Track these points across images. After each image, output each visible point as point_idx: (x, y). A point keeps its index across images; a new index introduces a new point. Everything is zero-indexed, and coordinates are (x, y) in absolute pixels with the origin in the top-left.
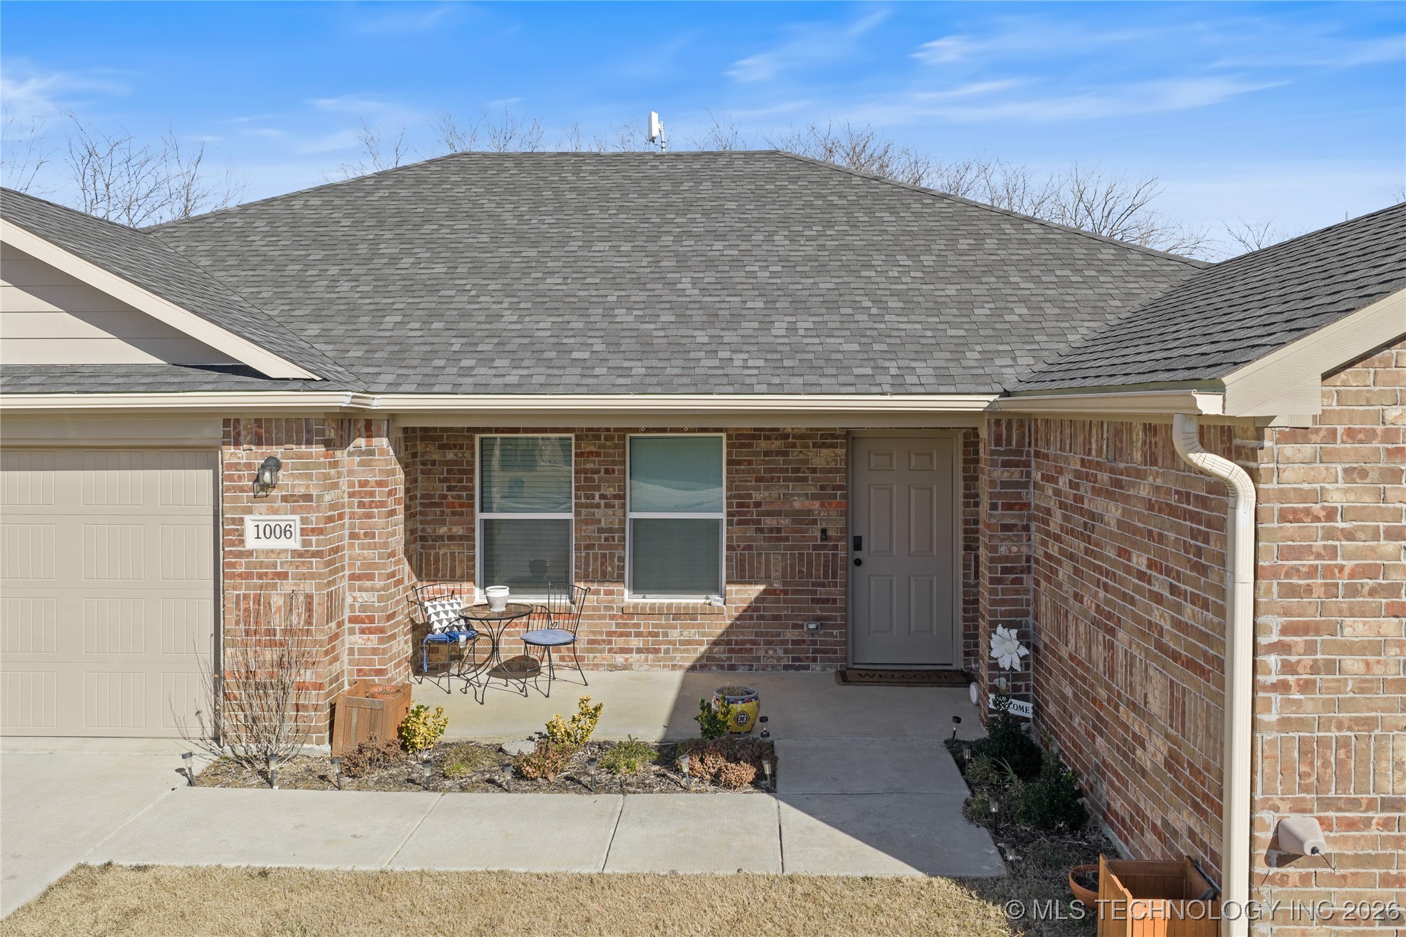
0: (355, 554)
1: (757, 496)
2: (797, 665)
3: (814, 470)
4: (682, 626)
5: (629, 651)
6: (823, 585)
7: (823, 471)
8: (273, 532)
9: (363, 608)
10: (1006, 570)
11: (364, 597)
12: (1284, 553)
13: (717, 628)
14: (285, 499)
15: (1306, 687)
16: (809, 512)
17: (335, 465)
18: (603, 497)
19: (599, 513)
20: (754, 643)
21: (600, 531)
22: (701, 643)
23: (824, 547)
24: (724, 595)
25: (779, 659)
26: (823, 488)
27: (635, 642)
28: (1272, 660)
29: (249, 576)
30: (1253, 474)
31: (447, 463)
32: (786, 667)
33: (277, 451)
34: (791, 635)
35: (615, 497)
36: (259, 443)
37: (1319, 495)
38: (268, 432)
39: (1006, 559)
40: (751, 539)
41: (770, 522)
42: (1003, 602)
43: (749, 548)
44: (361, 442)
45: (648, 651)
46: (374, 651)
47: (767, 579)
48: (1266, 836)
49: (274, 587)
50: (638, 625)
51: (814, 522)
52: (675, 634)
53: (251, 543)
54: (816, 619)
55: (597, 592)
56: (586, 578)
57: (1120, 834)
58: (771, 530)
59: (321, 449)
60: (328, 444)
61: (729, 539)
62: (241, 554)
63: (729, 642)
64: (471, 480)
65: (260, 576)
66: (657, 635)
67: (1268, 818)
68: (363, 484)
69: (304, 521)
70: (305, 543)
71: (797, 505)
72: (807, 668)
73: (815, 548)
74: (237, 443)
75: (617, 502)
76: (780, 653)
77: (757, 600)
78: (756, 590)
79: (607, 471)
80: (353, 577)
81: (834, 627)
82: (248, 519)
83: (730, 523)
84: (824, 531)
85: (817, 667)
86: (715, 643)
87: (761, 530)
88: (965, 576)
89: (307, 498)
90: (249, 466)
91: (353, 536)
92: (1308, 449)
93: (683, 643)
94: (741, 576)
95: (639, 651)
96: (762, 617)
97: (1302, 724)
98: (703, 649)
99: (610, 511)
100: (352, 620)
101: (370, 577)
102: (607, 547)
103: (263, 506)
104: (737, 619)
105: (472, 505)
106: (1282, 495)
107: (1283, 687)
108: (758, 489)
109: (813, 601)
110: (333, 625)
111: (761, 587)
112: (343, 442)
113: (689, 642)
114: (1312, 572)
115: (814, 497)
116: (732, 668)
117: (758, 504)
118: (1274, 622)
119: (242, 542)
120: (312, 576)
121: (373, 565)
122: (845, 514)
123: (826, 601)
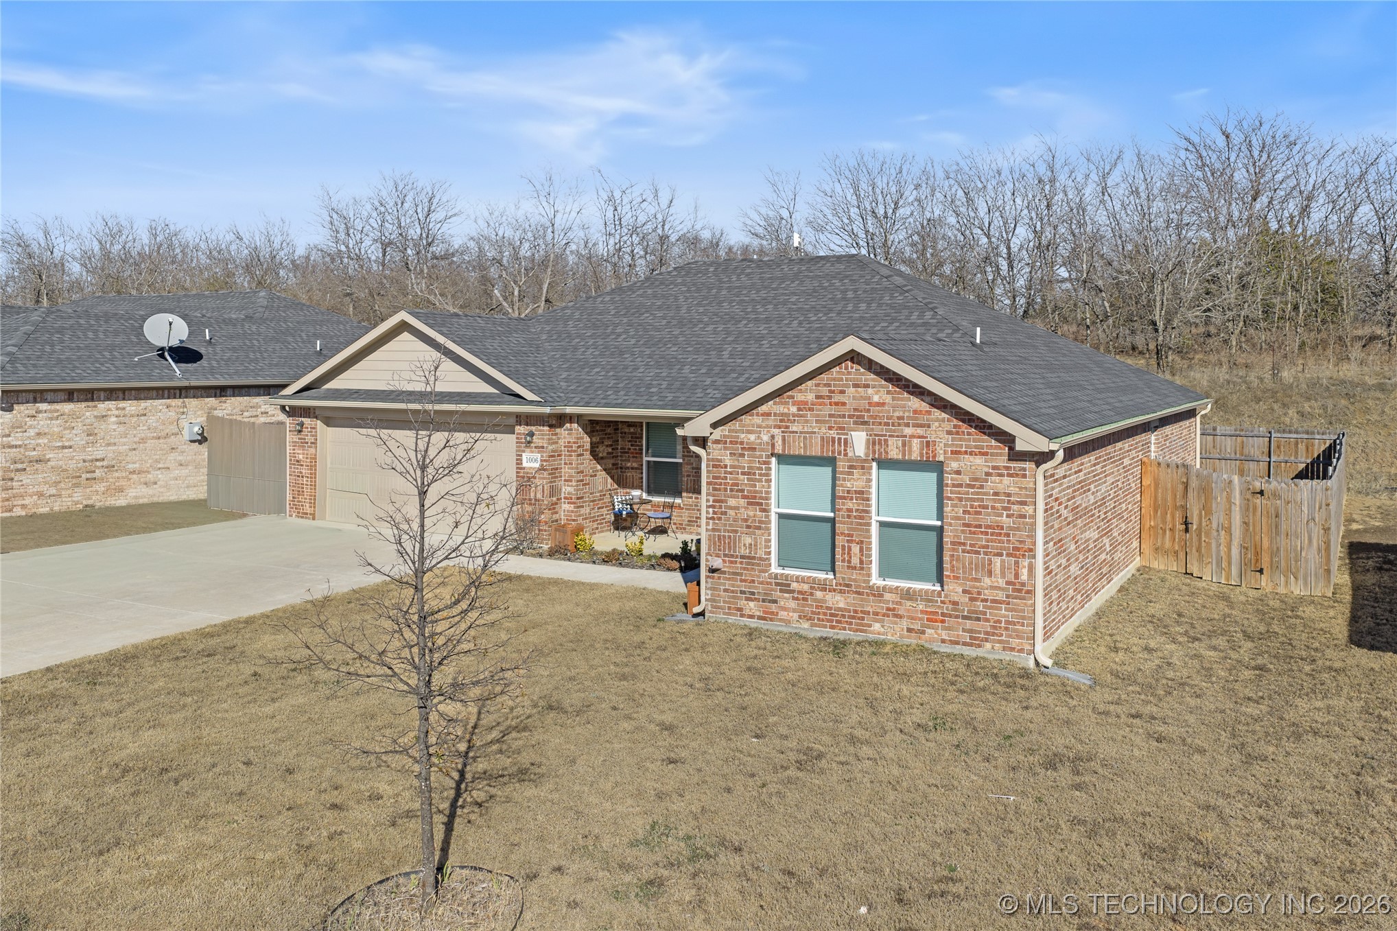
0: (566, 471)
8: (531, 460)
9: (569, 493)
11: (569, 489)
12: (714, 477)
14: (536, 447)
15: (719, 519)
17: (556, 434)
28: (711, 510)
29: (524, 477)
30: (706, 453)
31: (631, 433)
33: (533, 428)
36: (527, 425)
37: (723, 460)
38: (530, 421)
44: (568, 425)
46: (572, 512)
48: (709, 564)
49: (532, 482)
53: (526, 464)
55: (691, 498)
56: (688, 492)
59: (547, 428)
60: (551, 426)
62: (521, 468)
64: (641, 442)
65: (528, 478)
67: (711, 559)
68: (569, 442)
69: (542, 456)
70: (542, 465)
74: (520, 425)
80: (565, 481)
82: (525, 455)
89: (543, 447)
90: (524, 434)
91: (565, 464)
92: (719, 446)
97: (719, 530)
100: (565, 498)
101: (571, 481)
103: (528, 450)
105: (642, 453)
106: (714, 459)
107: (713, 518)
110: (554, 499)
112: (561, 426)
114: (724, 484)
118: (710, 498)
119: (522, 464)
120: (544, 478)
121: (572, 476)
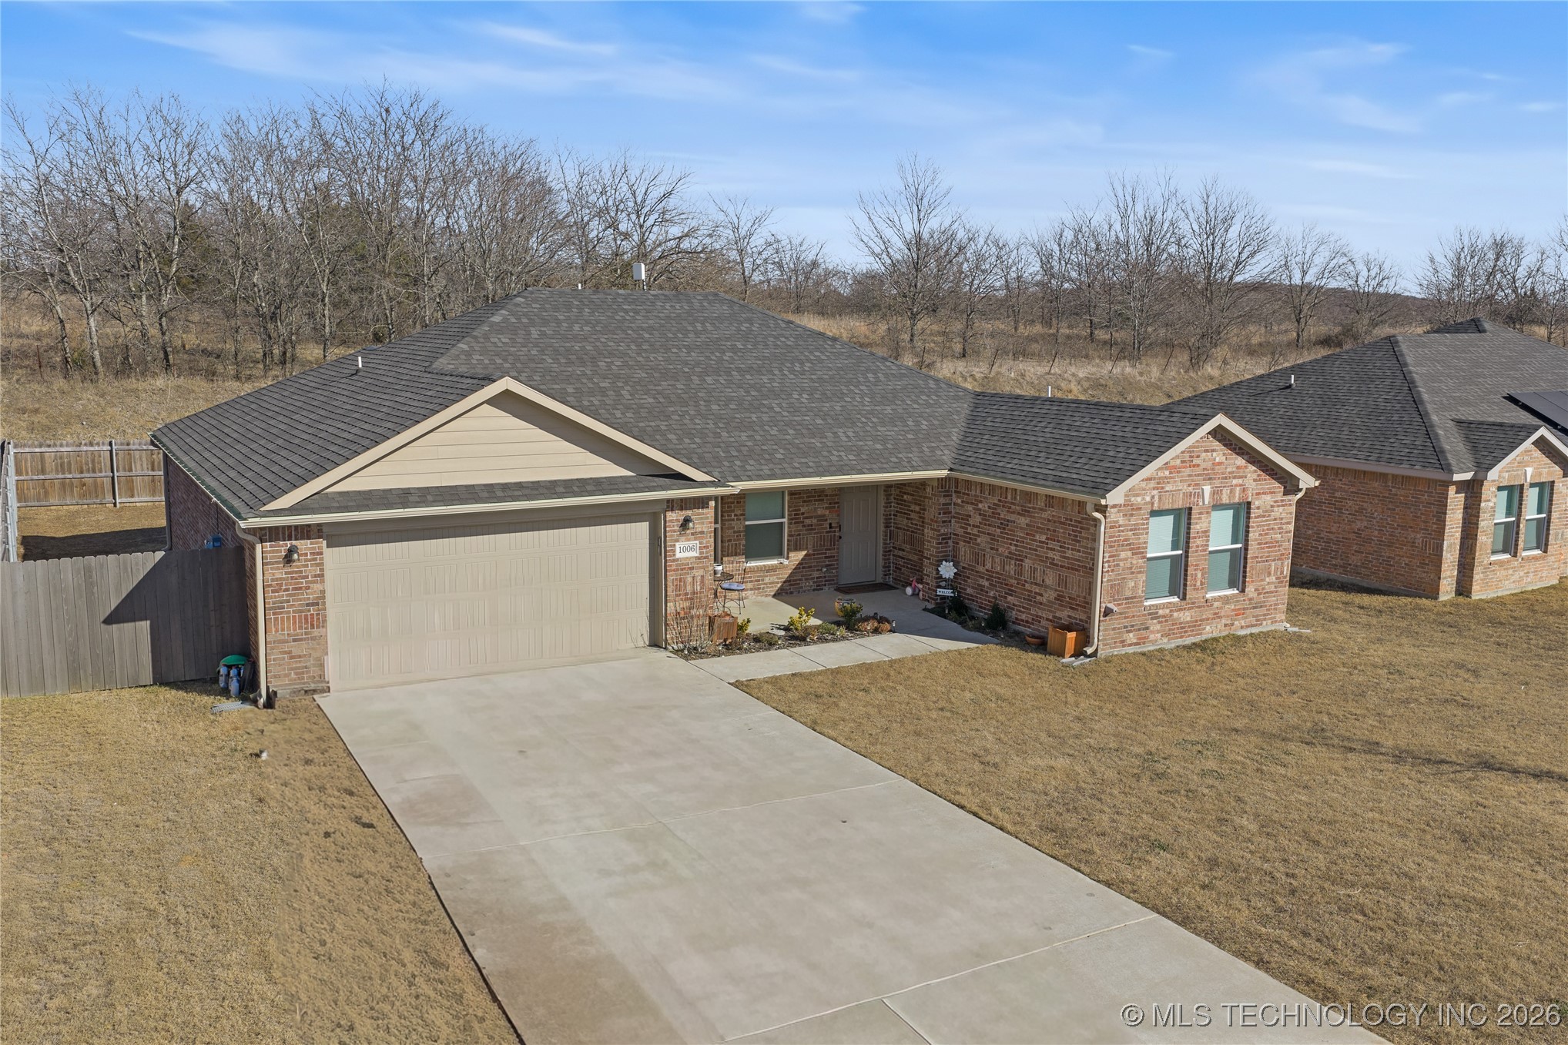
1: (803, 510)
2: (819, 588)
3: (827, 496)
4: (771, 575)
5: (747, 590)
6: (829, 550)
7: (831, 495)
8: (686, 549)
10: (943, 539)
12: (1111, 537)
13: (785, 574)
14: (692, 534)
15: (1113, 571)
16: (824, 516)
18: (735, 515)
19: (733, 523)
20: (800, 580)
21: (734, 532)
22: (778, 583)
23: (830, 532)
24: (788, 558)
25: (811, 586)
26: (830, 504)
27: (750, 585)
28: (1106, 565)
29: (677, 570)
30: (1105, 517)
32: (814, 590)
33: (689, 513)
34: (816, 574)
35: (741, 515)
36: (682, 509)
37: (1117, 522)
38: (686, 504)
39: (943, 534)
40: (800, 530)
41: (808, 522)
42: (941, 552)
43: (799, 535)
45: (755, 589)
47: (806, 549)
48: (1103, 610)
49: (688, 574)
50: (750, 577)
51: (826, 520)
52: (767, 580)
53: (678, 555)
54: (827, 566)
55: (733, 563)
56: (728, 556)
57: (1025, 626)
58: (809, 526)
61: (790, 531)
62: (674, 561)
63: (790, 581)
65: (682, 570)
66: (759, 581)
67: (1103, 605)
69: (700, 543)
70: (701, 553)
71: (819, 513)
72: (822, 589)
73: (827, 532)
74: (672, 510)
75: (742, 517)
76: (811, 584)
77: (802, 560)
78: (802, 554)
79: (738, 502)
81: (833, 569)
82: (677, 544)
83: (790, 523)
84: (830, 524)
85: (826, 588)
86: (785, 582)
87: (804, 526)
88: (885, 540)
89: (702, 533)
90: (677, 520)
92: (1116, 510)
93: (770, 583)
94: (797, 548)
95: (751, 589)
96: (803, 568)
97: (1112, 580)
98: (779, 585)
99: (739, 522)
102: (738, 540)
103: (683, 538)
104: (795, 569)
106: (1111, 522)
107: (1108, 571)
108: (803, 506)
109: (826, 557)
111: (804, 553)
113: (773, 583)
114: (1115, 541)
115: (827, 508)
116: (791, 593)
117: (803, 514)
118: (1107, 555)
119: (674, 555)
120: (704, 567)
122: (838, 515)
123: (830, 557)
